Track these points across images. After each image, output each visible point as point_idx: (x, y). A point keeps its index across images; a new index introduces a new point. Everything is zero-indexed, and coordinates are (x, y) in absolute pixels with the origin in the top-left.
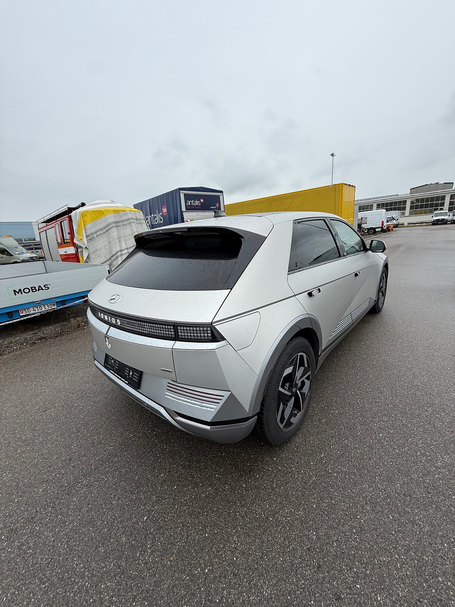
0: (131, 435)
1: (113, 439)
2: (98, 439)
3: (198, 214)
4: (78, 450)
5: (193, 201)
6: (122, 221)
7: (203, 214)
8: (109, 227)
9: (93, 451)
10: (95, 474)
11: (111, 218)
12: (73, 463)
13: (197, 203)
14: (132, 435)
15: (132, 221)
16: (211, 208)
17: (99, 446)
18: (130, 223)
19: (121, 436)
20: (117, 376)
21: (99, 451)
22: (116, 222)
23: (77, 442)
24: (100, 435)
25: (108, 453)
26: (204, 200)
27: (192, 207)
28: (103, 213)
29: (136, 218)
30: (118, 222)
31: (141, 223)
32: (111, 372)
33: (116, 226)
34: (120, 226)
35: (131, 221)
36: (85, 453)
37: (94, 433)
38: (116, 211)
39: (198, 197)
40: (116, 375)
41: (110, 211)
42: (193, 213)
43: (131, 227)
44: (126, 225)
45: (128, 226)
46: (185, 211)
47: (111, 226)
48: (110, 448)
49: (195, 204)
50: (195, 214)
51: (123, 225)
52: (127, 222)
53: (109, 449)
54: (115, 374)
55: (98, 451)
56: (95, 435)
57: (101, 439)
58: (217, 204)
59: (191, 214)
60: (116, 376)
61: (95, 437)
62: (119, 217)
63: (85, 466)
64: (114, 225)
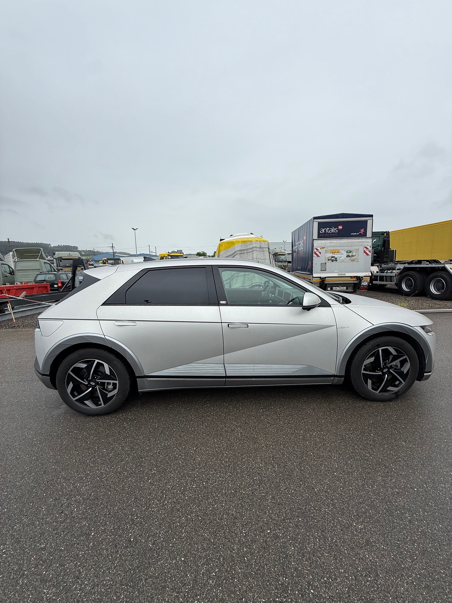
3: (332, 241)
5: (328, 229)
6: (247, 249)
7: (338, 241)
8: (235, 254)
11: (238, 247)
13: (333, 230)
15: (255, 249)
16: (352, 234)
18: (253, 251)
22: (241, 250)
26: (343, 227)
27: (326, 235)
28: (234, 243)
29: (260, 247)
30: (244, 250)
31: (263, 251)
33: (240, 254)
34: (244, 253)
35: (253, 249)
38: (244, 241)
39: (336, 224)
41: (239, 242)
42: (326, 240)
43: (253, 254)
44: (250, 252)
45: (251, 253)
46: (317, 239)
47: (236, 253)
49: (331, 231)
50: (328, 241)
51: (247, 253)
52: (250, 250)
58: (362, 230)
59: (322, 242)
62: (245, 246)
64: (238, 253)
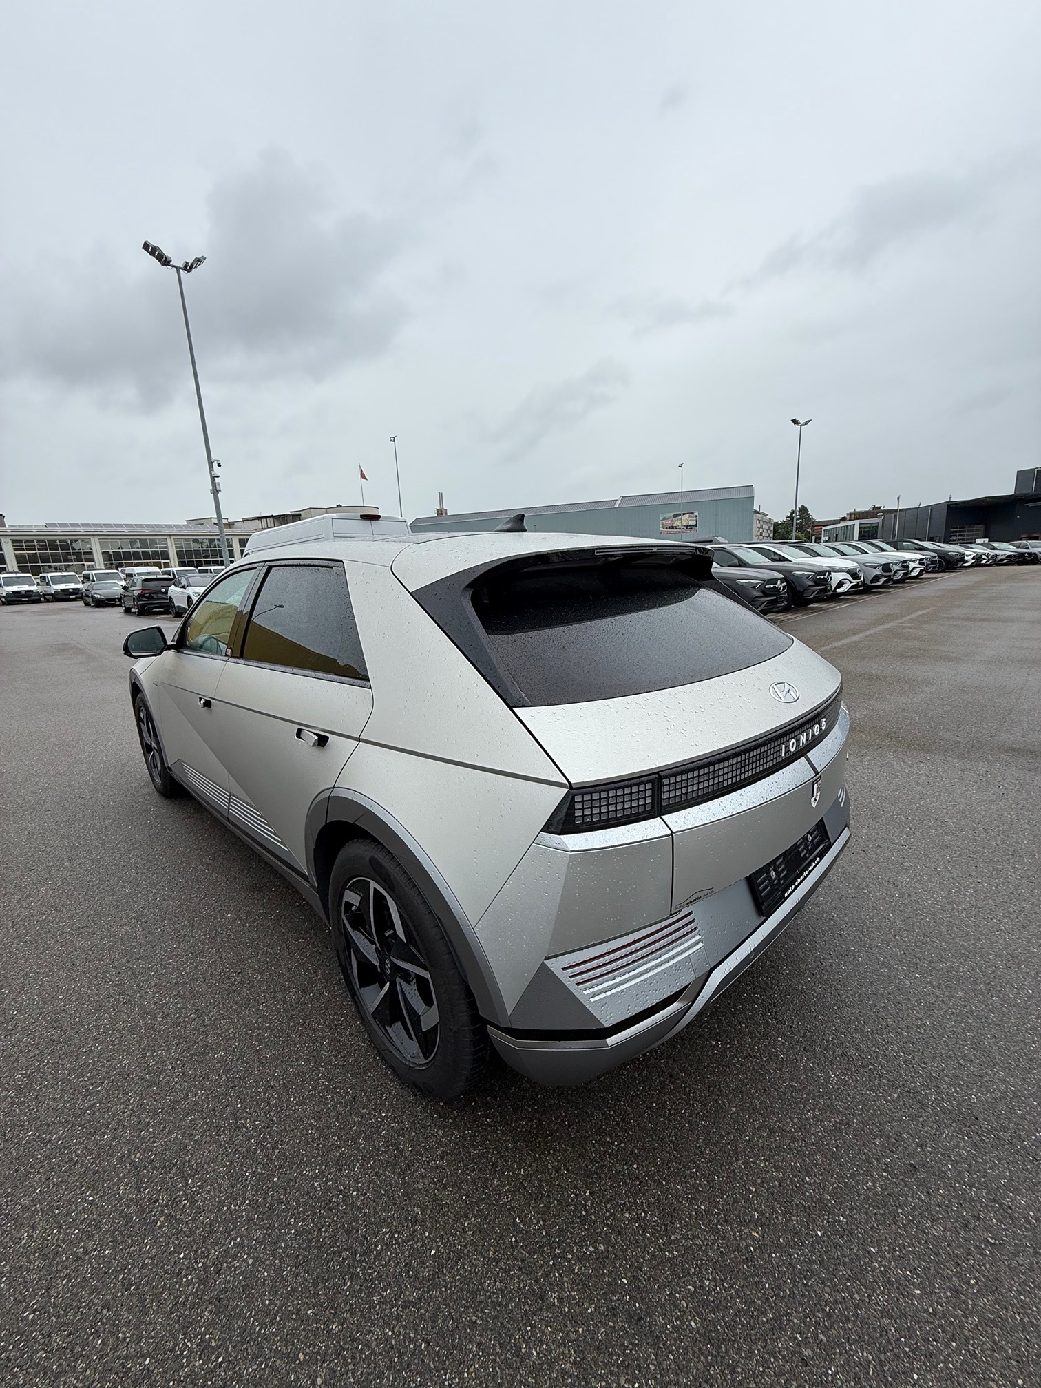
0: (779, 1041)
1: (807, 1077)
2: (822, 1121)
4: (878, 1160)
9: (859, 1115)
10: (907, 1081)
12: (915, 1152)
14: (780, 1039)
17: (840, 1106)
19: (792, 1063)
20: (801, 878)
21: (854, 1098)
23: (857, 1182)
24: (807, 1119)
25: (847, 1074)
32: (789, 895)
36: (876, 1136)
37: (807, 1144)
40: (799, 880)
48: (833, 1076)
53: (837, 1076)
54: (796, 884)
55: (853, 1101)
56: (813, 1134)
57: (819, 1111)
60: (802, 882)
61: (821, 1131)
63: (905, 1116)
